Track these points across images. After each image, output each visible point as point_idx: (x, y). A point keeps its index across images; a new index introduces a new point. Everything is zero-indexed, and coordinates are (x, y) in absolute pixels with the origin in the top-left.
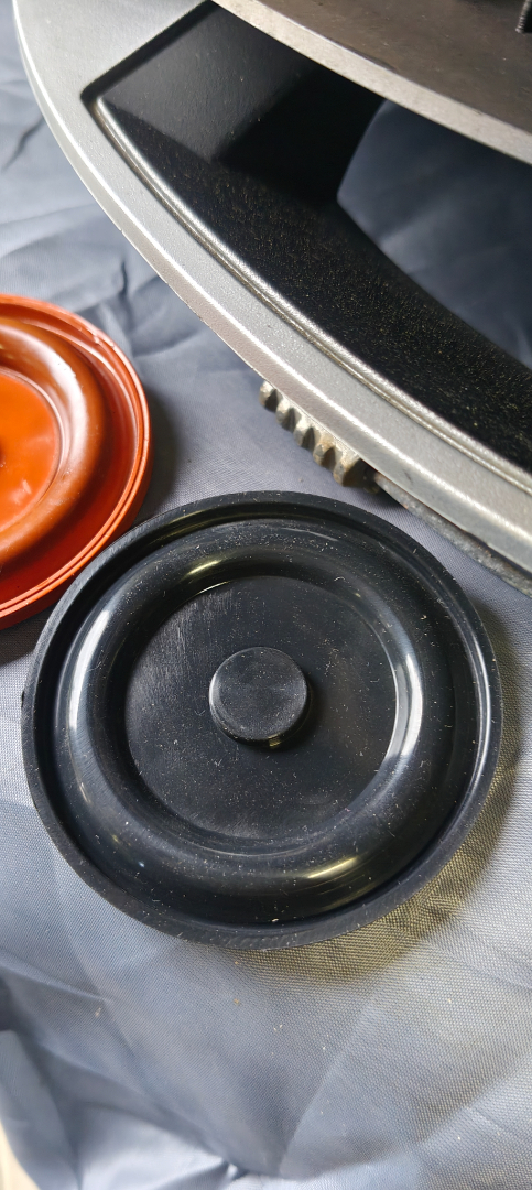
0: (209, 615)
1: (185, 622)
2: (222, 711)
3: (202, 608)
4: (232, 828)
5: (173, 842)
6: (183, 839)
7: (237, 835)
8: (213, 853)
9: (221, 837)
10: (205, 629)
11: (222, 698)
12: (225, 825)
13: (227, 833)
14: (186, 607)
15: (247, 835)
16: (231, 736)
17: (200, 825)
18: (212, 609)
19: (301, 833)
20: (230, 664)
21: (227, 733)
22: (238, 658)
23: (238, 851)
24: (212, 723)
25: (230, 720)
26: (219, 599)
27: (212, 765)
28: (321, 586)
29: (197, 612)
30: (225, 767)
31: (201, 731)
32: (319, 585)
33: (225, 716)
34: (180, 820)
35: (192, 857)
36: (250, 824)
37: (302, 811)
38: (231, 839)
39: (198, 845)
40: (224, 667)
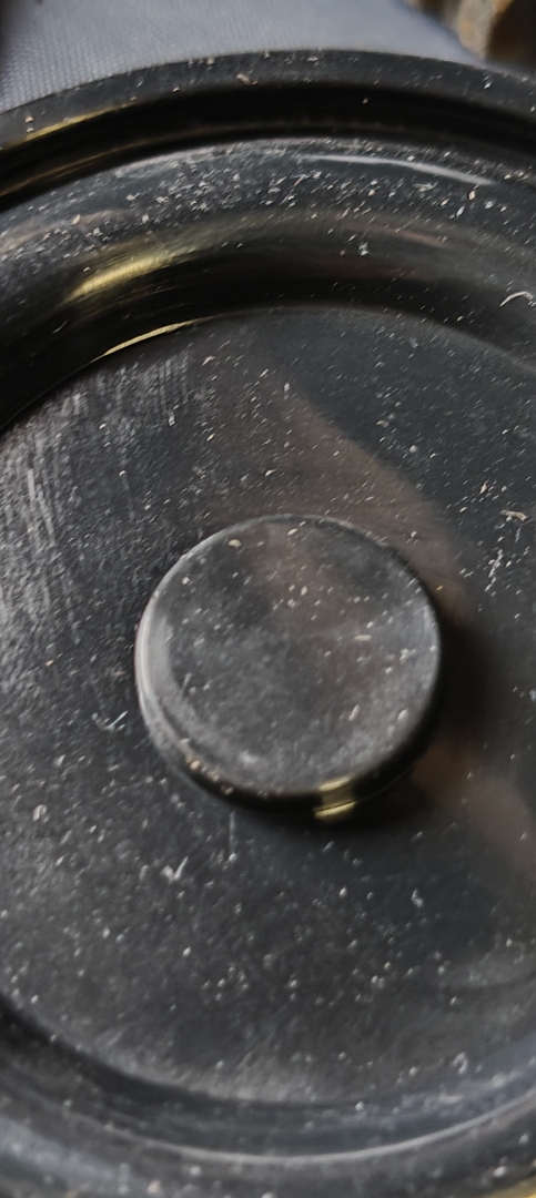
0: (120, 429)
1: (48, 453)
2: (184, 711)
3: (99, 408)
4: (230, 1073)
5: (46, 1127)
6: (79, 1118)
7: (245, 1094)
8: (177, 1158)
9: (199, 1105)
10: (112, 472)
11: (178, 672)
12: (207, 1066)
13: (215, 1088)
14: (50, 407)
15: (278, 1092)
16: (213, 789)
17: (129, 1065)
18: (127, 411)
19: (451, 1081)
20: (195, 567)
21: (200, 779)
22: (218, 550)
23: (256, 1145)
24: (151, 749)
25: (208, 737)
26: (150, 378)
27: (156, 877)
28: (460, 327)
29: (82, 420)
30: (201, 880)
31: (116, 775)
32: (452, 324)
33: (192, 725)
34: (65, 1055)
35: (108, 1174)
36: (284, 1057)
37: (448, 1009)
38: (229, 1107)
39: (125, 1134)
40: (177, 578)
